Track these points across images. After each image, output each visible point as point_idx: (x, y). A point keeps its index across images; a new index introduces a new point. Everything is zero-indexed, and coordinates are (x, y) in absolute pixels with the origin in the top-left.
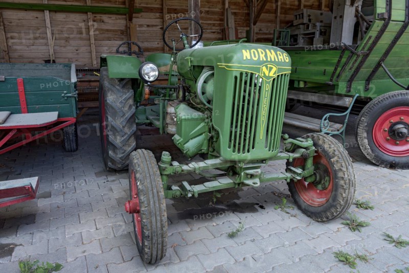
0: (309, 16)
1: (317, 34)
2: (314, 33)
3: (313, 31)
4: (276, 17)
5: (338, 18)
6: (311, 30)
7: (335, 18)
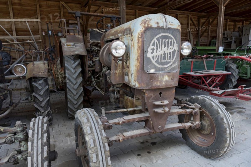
0: (227, 34)
1: (233, 42)
2: (231, 42)
3: (231, 41)
4: (208, 35)
5: (246, 35)
6: (229, 40)
7: (244, 35)
